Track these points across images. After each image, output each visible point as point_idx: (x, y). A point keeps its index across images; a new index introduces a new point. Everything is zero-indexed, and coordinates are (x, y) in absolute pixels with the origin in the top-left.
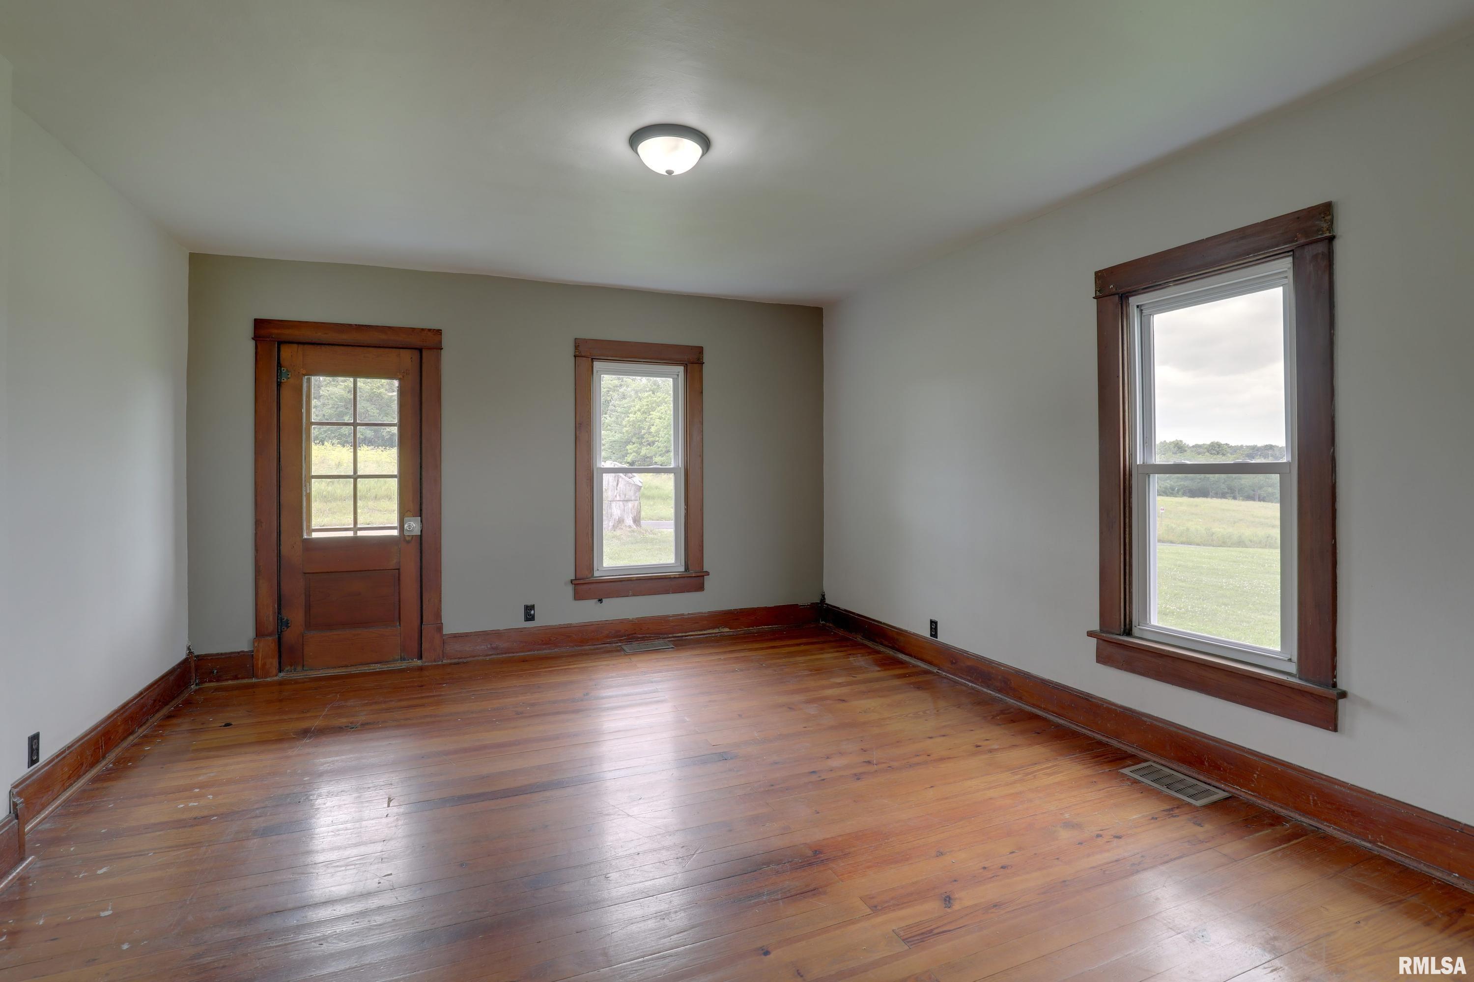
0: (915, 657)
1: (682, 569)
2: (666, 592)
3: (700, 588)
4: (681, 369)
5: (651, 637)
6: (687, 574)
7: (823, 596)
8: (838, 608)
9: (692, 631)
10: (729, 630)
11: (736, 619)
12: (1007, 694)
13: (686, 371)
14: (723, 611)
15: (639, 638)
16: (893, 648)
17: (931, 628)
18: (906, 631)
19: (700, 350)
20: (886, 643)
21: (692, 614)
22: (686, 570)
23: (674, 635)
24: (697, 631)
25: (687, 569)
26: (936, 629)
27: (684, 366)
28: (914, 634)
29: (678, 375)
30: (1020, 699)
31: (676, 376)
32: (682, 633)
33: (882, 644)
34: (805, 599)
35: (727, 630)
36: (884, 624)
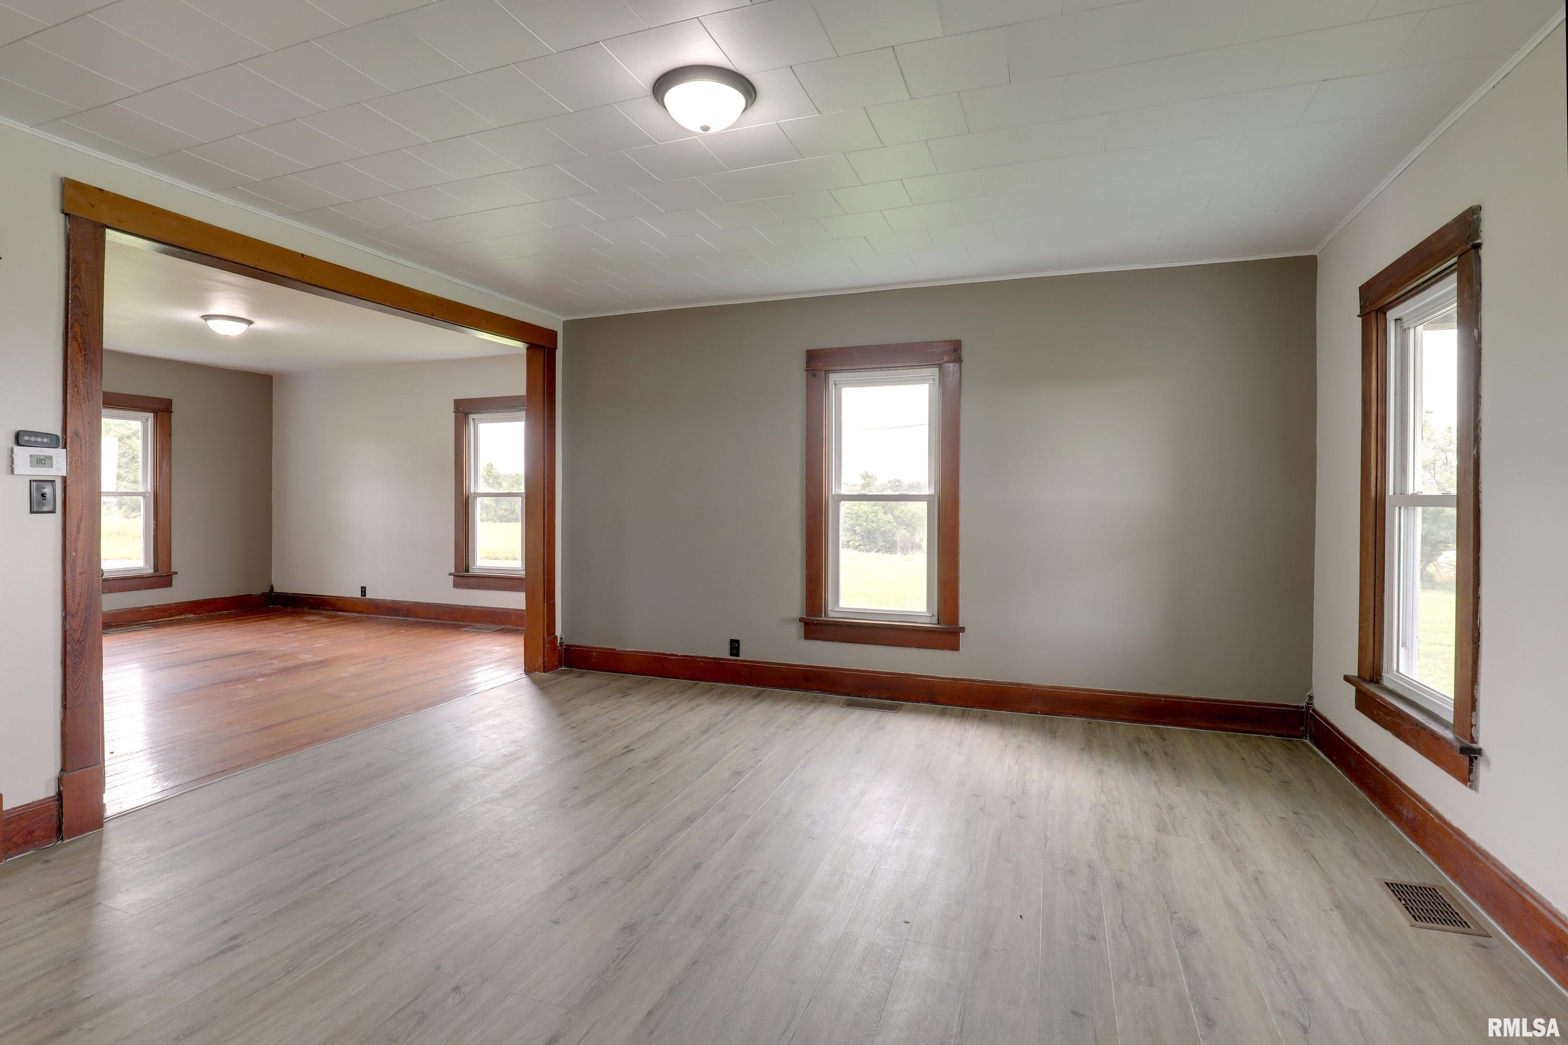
0: (350, 612)
1: (151, 571)
2: (139, 588)
3: (169, 584)
4: (151, 415)
5: (124, 624)
6: (157, 574)
7: (272, 587)
8: (287, 593)
9: (161, 618)
10: (194, 616)
11: (201, 607)
12: (409, 616)
13: (156, 418)
14: (188, 602)
15: (114, 626)
16: (334, 610)
17: (362, 591)
18: (344, 597)
19: (169, 402)
20: (329, 608)
21: (160, 605)
22: (155, 571)
23: (146, 622)
24: (165, 618)
25: (156, 569)
26: (365, 591)
27: (154, 414)
28: (350, 598)
29: (147, 420)
30: (416, 617)
31: (145, 420)
32: (152, 620)
33: (325, 609)
34: (257, 589)
35: (192, 616)
36: (326, 596)
